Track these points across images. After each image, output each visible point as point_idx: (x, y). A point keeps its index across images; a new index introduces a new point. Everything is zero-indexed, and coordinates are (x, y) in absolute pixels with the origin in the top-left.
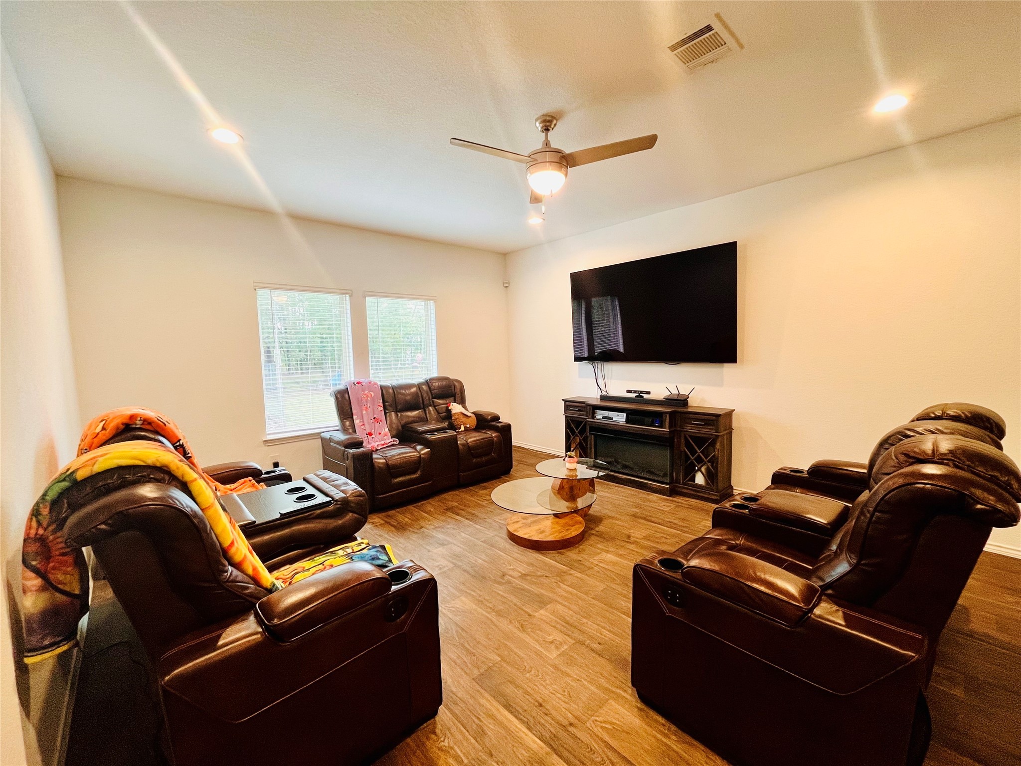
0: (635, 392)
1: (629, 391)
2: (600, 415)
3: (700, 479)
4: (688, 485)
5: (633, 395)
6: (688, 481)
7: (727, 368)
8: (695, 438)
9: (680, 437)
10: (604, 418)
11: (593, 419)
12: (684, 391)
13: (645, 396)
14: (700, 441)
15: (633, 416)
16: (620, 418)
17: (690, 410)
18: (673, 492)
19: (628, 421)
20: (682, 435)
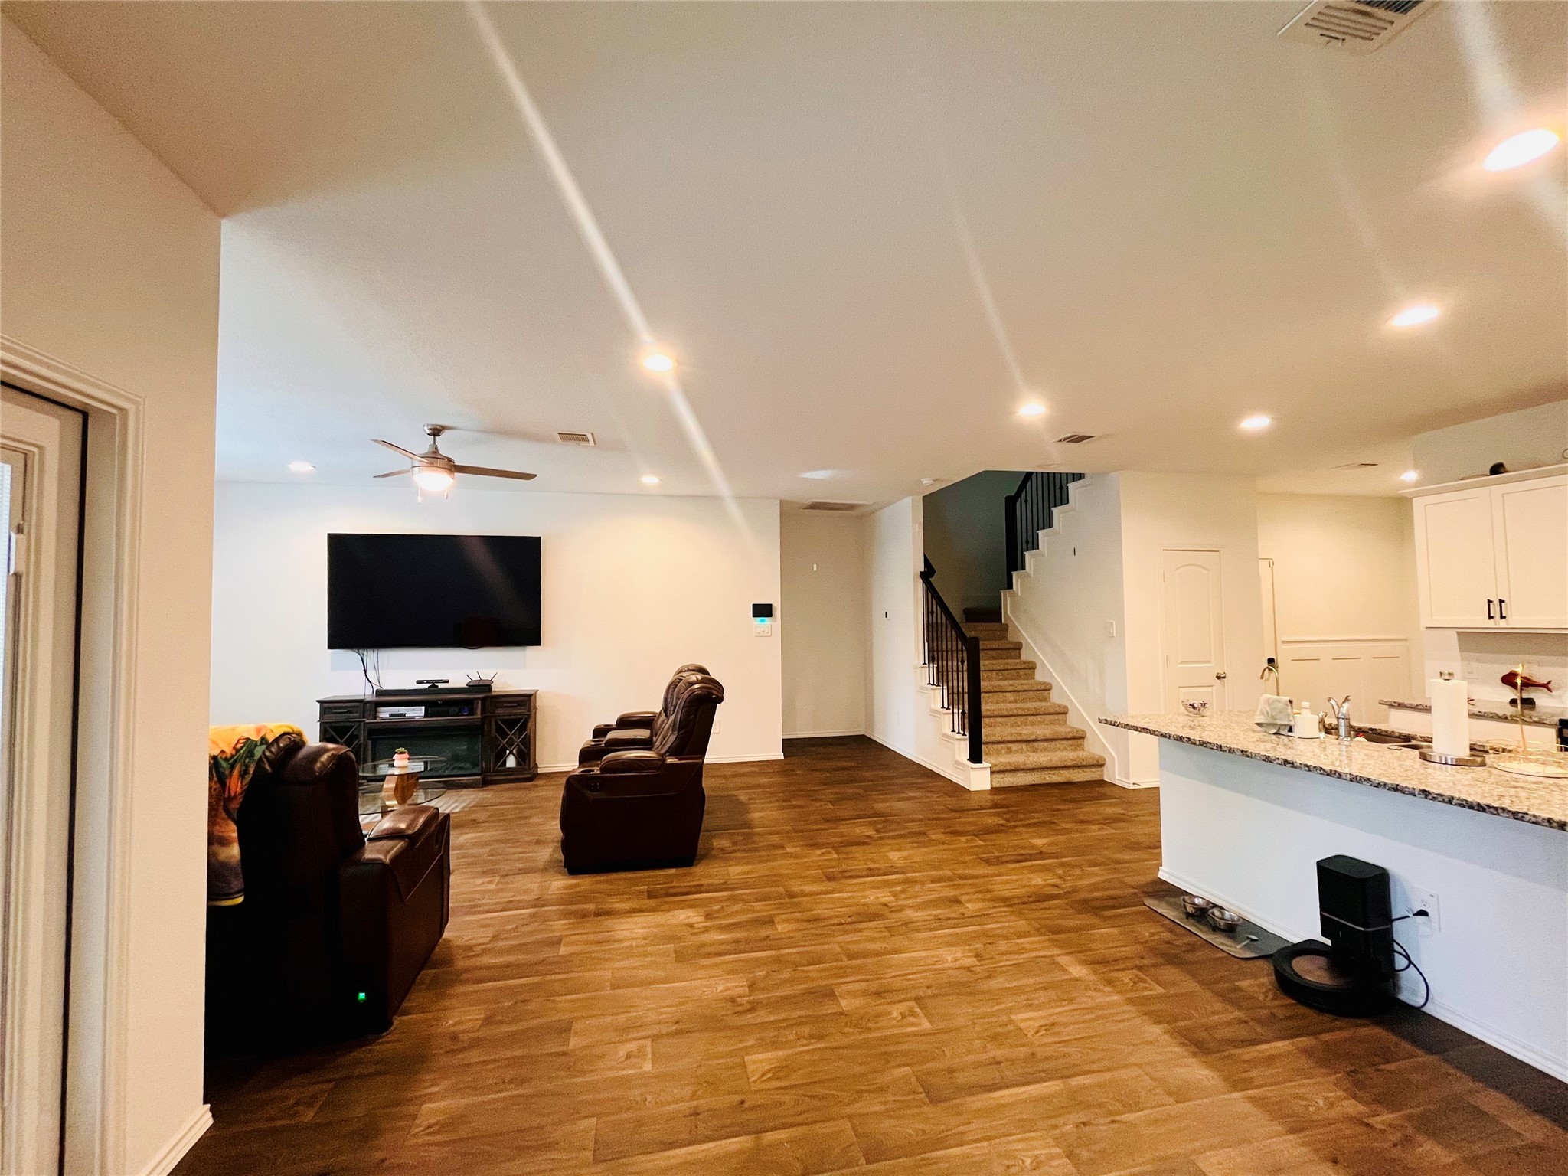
0: (428, 682)
1: (419, 682)
2: (385, 713)
3: (511, 762)
4: (500, 771)
5: (426, 686)
6: (499, 766)
7: (530, 651)
8: (504, 721)
9: (490, 723)
10: (392, 715)
11: (375, 719)
12: (486, 676)
13: (441, 686)
14: (511, 723)
15: (431, 707)
16: (417, 713)
17: (493, 694)
18: (485, 783)
19: (426, 715)
20: (493, 720)
